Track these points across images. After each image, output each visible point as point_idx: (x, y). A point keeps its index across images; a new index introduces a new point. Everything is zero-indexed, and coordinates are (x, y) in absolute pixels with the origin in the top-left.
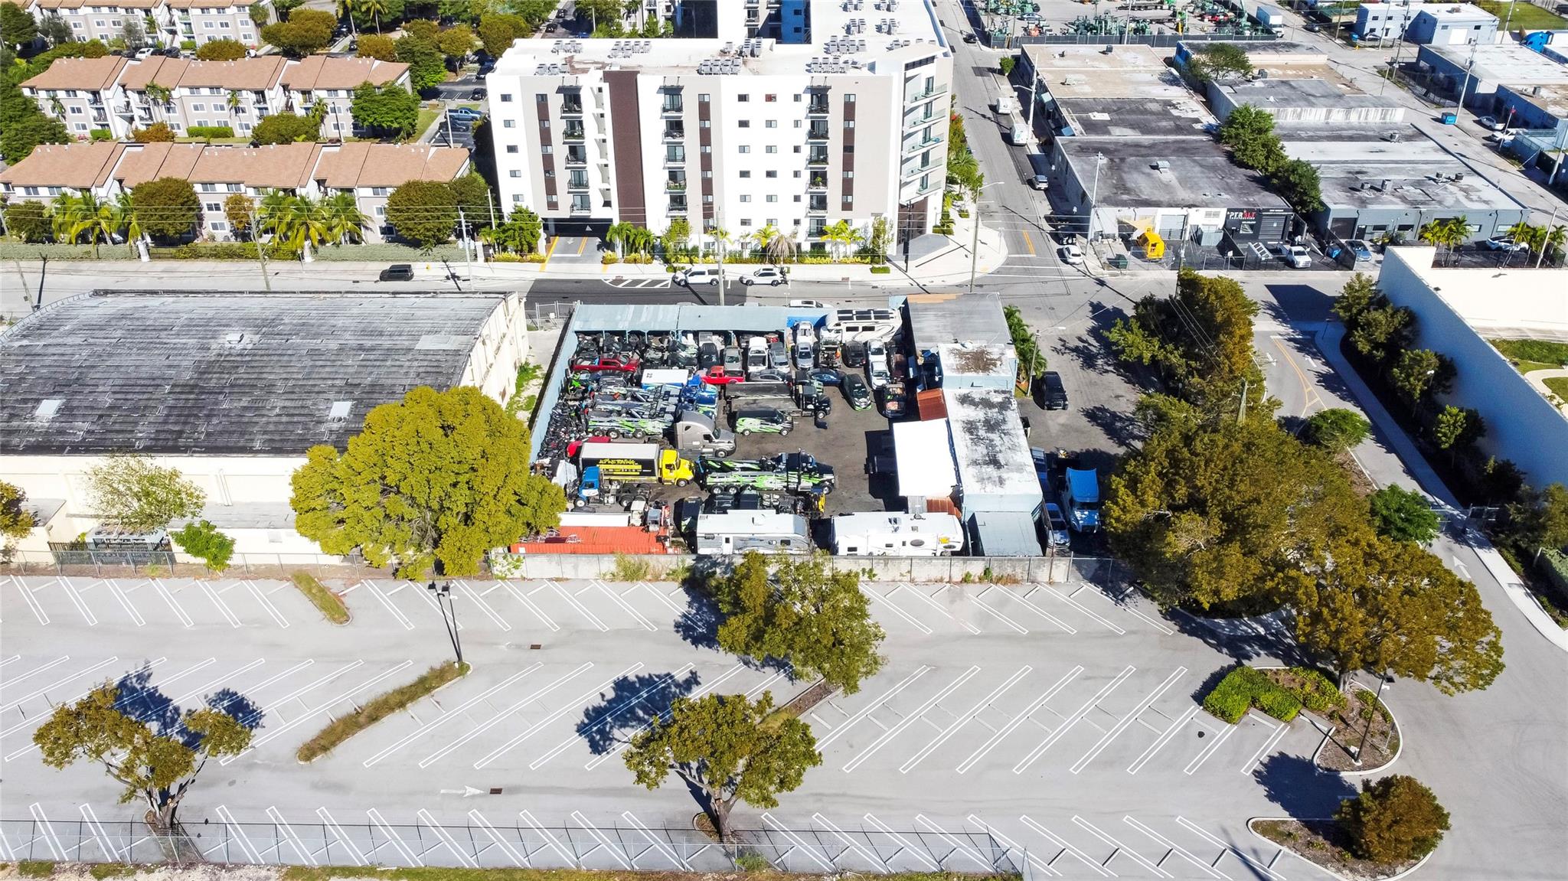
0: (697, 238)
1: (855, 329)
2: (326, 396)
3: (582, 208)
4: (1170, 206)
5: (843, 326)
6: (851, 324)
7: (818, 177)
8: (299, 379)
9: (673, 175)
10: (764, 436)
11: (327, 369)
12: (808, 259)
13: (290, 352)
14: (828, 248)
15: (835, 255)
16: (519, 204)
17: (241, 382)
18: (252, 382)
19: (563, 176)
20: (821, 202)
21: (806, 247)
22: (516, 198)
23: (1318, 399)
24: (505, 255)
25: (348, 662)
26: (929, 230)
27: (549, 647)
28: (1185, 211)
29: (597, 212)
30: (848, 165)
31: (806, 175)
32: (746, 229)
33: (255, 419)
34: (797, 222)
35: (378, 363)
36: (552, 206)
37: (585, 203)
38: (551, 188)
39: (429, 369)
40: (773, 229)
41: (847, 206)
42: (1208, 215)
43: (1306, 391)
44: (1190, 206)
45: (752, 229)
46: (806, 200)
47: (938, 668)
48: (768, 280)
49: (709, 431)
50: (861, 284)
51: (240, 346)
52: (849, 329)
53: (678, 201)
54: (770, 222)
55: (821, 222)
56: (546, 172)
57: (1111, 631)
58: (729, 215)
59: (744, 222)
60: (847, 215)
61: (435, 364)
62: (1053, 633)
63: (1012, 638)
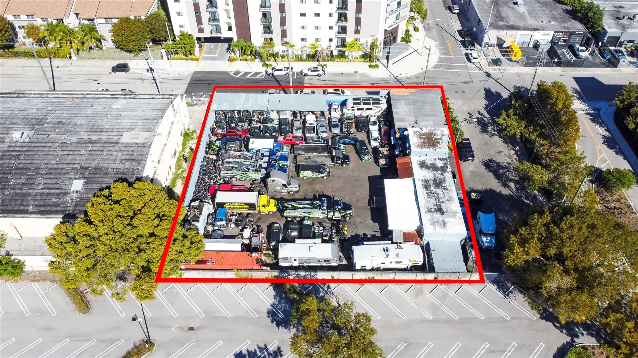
0: (278, 48)
1: (362, 109)
2: (69, 176)
3: (217, 32)
4: (525, 29)
5: (356, 107)
6: (359, 107)
7: (342, 17)
8: (53, 164)
9: (264, 15)
10: (314, 179)
11: (70, 157)
12: (337, 60)
13: (49, 144)
14: (347, 53)
15: (350, 57)
16: (182, 30)
17: (21, 166)
18: (27, 166)
19: (205, 15)
20: (343, 30)
21: (335, 53)
22: (181, 26)
23: (604, 154)
24: (177, 56)
25: (88, 340)
26: (399, 40)
27: (199, 328)
28: (532, 33)
29: (225, 34)
30: (359, 10)
31: (336, 16)
32: (304, 43)
33: (29, 192)
34: (331, 40)
35: (99, 153)
36: (201, 31)
37: (218, 30)
38: (199, 21)
39: (128, 157)
40: (318, 43)
41: (357, 32)
42: (544, 34)
43: (598, 149)
44: (535, 30)
45: (307, 43)
46: (336, 29)
47: (410, 344)
48: (316, 73)
49: (285, 183)
50: (363, 75)
51: (21, 140)
52: (359, 109)
53: (268, 29)
54: (316, 40)
55: (343, 41)
56: (196, 13)
57: (503, 318)
58: (294, 36)
59: (303, 40)
60: (357, 36)
61: (131, 153)
62: (472, 319)
63: (449, 322)
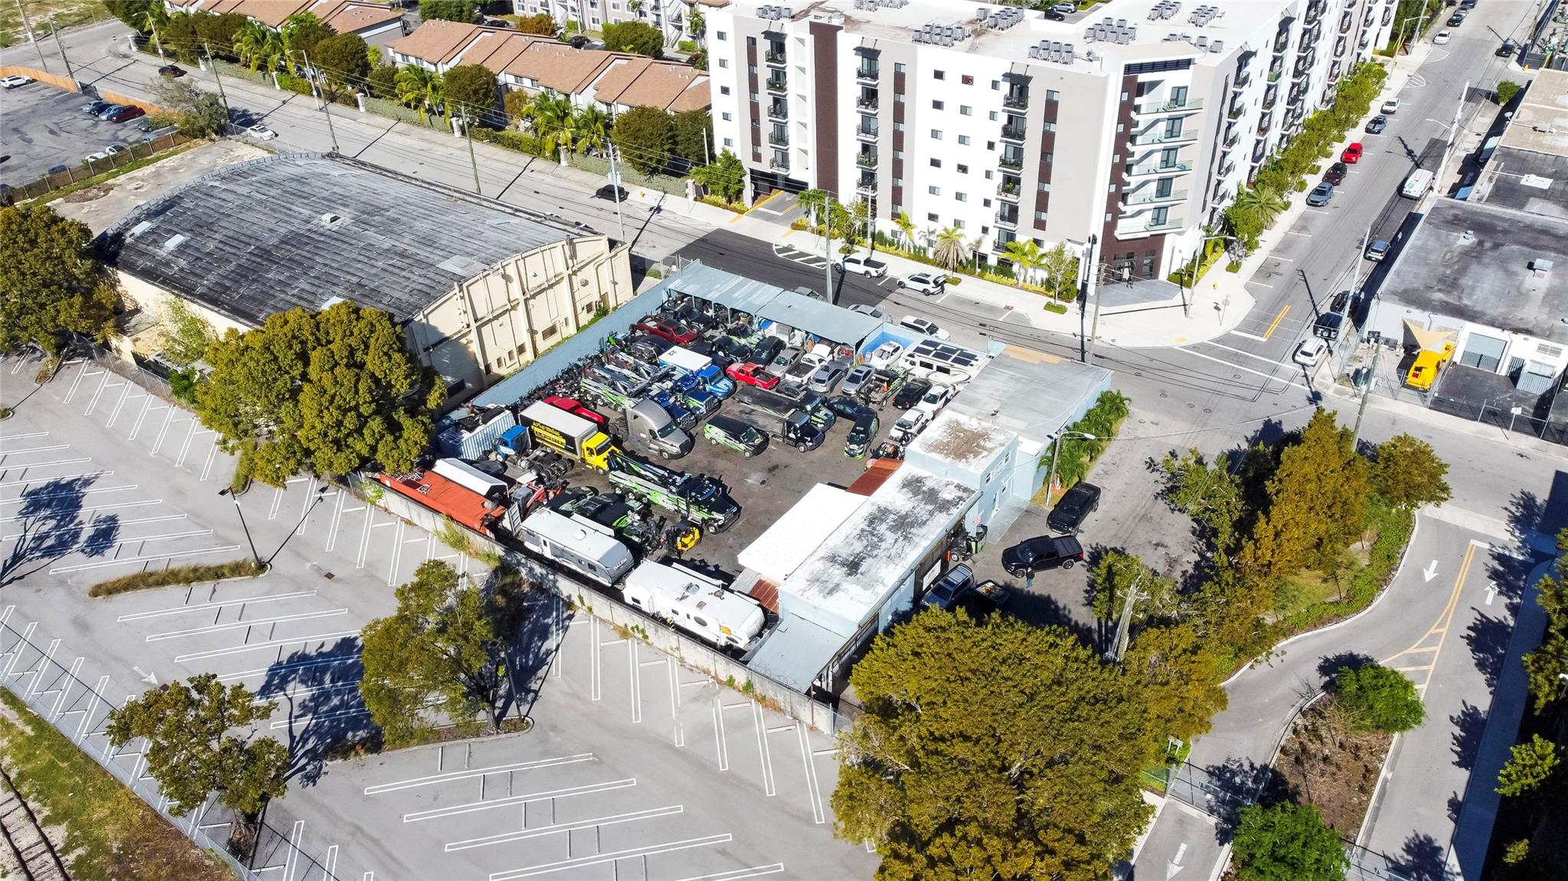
0: (884, 224)
1: (929, 366)
2: (335, 289)
3: (782, 166)
4: (1492, 323)
5: (917, 359)
6: (926, 359)
7: (1011, 184)
8: (331, 267)
9: (866, 148)
10: (727, 451)
11: (359, 266)
12: (992, 276)
14: (1015, 268)
15: (1022, 278)
16: (727, 148)
17: (297, 258)
18: (302, 260)
19: (767, 127)
20: (1011, 214)
21: (992, 261)
22: (727, 142)
23: (1438, 649)
24: (714, 198)
25: (205, 527)
26: (1163, 275)
27: (340, 580)
28: (1506, 335)
29: (796, 173)
30: (1045, 175)
31: (998, 178)
33: (277, 294)
34: (985, 230)
35: (397, 271)
36: (757, 157)
38: (756, 141)
39: (425, 289)
40: (959, 231)
41: (1040, 224)
42: (1542, 349)
43: (1433, 630)
44: (1517, 331)
45: (938, 227)
46: (996, 206)
47: (601, 762)
48: (921, 286)
49: (656, 429)
50: (1020, 317)
51: (329, 226)
52: (922, 364)
53: (868, 179)
54: (957, 223)
55: (1011, 237)
56: (753, 121)
58: (917, 206)
59: (932, 217)
60: (1039, 234)
